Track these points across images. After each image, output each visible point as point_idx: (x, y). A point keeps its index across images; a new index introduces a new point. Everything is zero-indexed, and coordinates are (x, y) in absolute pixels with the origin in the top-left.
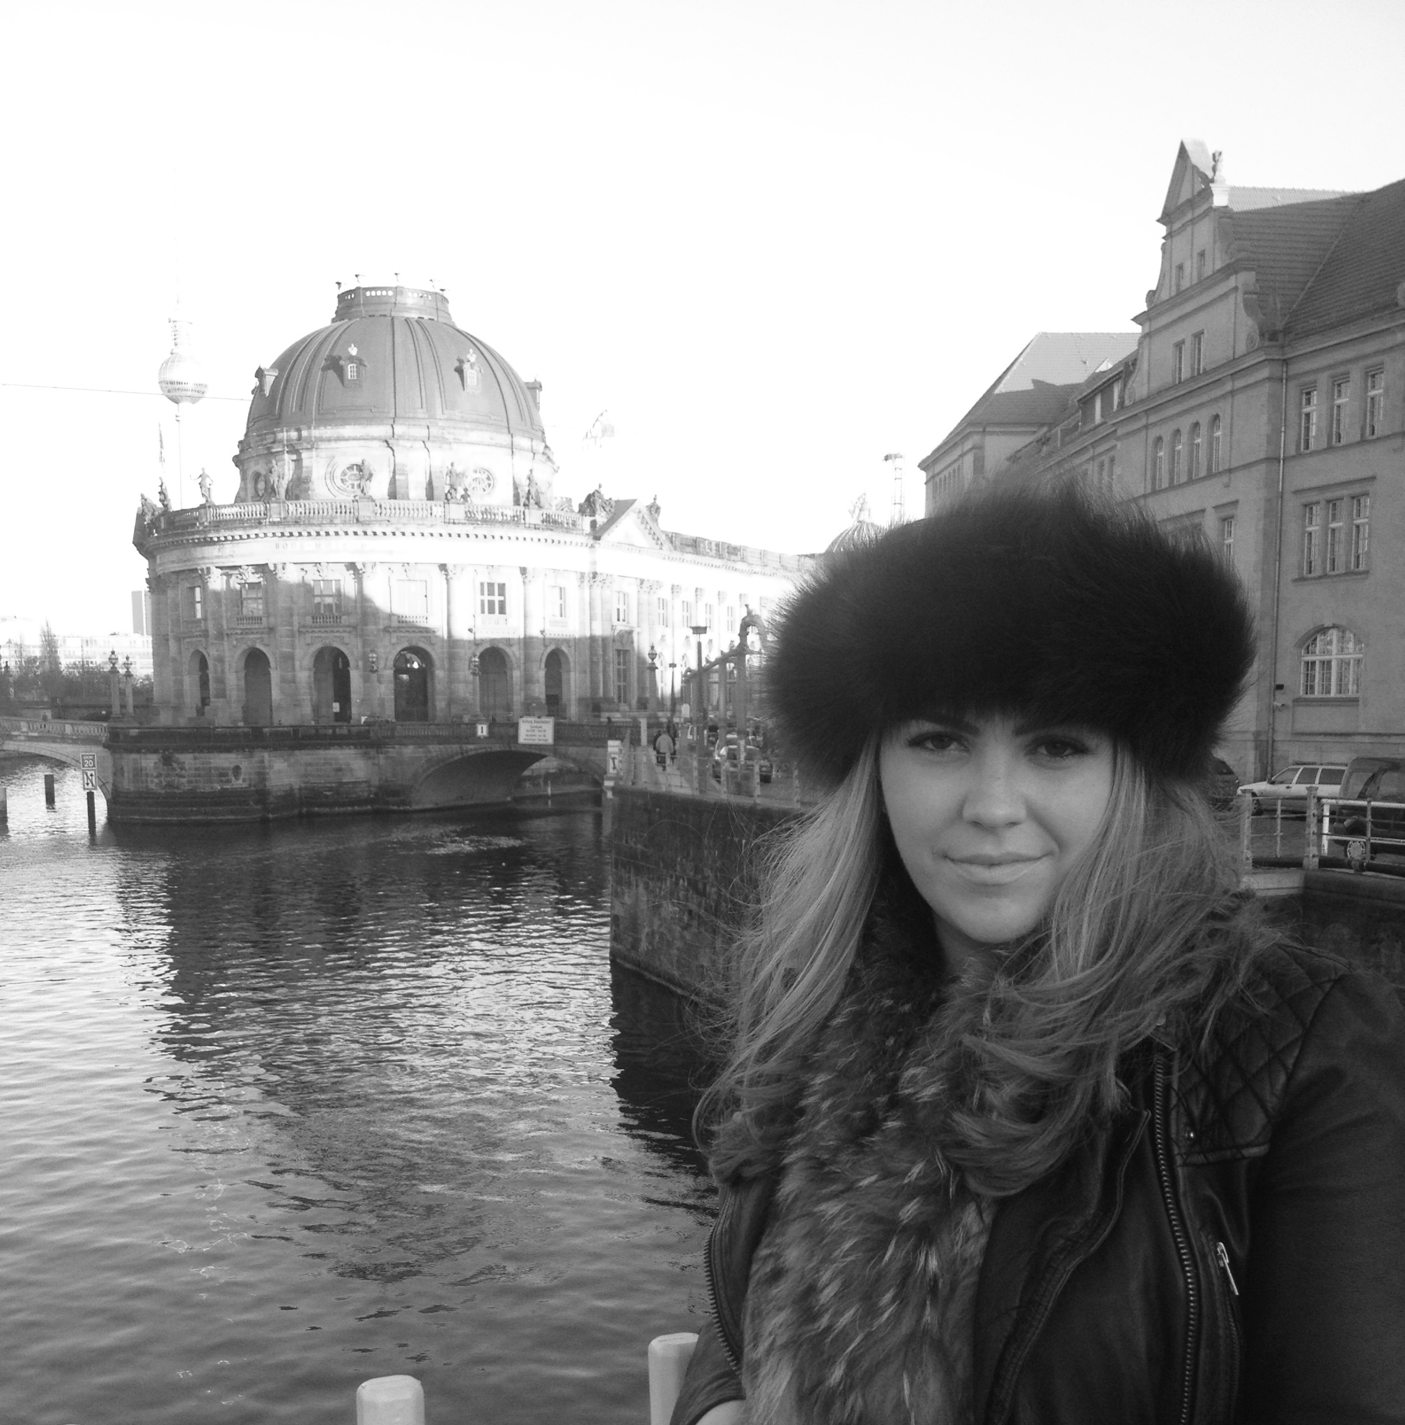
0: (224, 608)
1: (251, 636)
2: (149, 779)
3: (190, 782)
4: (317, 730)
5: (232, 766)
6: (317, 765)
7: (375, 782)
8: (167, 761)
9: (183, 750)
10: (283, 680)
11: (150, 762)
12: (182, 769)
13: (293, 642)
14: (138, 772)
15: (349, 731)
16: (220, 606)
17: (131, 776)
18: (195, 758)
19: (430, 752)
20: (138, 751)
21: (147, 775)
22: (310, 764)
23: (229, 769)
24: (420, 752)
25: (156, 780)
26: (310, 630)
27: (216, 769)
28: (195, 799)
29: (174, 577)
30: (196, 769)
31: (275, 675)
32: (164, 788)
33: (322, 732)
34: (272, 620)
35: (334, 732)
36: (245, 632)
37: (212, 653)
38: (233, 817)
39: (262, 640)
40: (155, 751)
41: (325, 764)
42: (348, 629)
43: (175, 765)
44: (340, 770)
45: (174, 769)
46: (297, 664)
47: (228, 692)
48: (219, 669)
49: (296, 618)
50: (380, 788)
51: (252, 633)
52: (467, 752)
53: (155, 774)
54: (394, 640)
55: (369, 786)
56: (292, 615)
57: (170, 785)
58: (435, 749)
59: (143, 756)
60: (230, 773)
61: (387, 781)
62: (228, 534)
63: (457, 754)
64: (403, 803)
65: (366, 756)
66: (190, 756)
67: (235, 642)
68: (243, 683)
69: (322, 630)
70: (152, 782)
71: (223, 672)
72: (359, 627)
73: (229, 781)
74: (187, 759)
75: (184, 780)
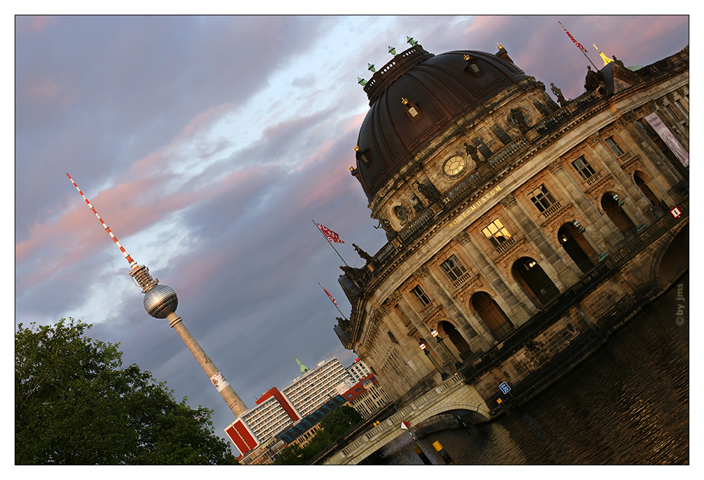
0: (441, 285)
1: (469, 288)
2: (527, 366)
3: (551, 350)
4: (583, 283)
5: (566, 326)
6: (596, 302)
7: (631, 293)
8: (531, 347)
9: (537, 334)
10: (506, 298)
11: (521, 356)
12: (542, 346)
13: (495, 272)
14: (518, 367)
15: (598, 271)
16: (439, 286)
17: (515, 372)
18: (545, 335)
19: (651, 250)
20: (511, 354)
21: (525, 365)
22: (593, 305)
23: (565, 328)
24: (646, 254)
25: (532, 363)
26: (501, 258)
27: (560, 332)
28: (561, 358)
29: (397, 292)
30: (549, 341)
31: (499, 299)
32: (540, 363)
33: (585, 282)
34: (475, 270)
35: (592, 277)
36: (464, 288)
37: (450, 316)
38: (589, 353)
39: (476, 284)
40: (522, 347)
41: (600, 300)
42: (522, 242)
43: (537, 346)
44: (610, 296)
45: (539, 349)
46: (506, 283)
47: (476, 330)
48: (463, 321)
49: (487, 258)
50: (635, 293)
51: (469, 286)
52: (675, 232)
53: (529, 360)
54: (551, 229)
55: (630, 297)
56: (484, 258)
57: (542, 360)
58: (654, 246)
59: (515, 355)
60: (568, 330)
61: (636, 287)
62: (419, 240)
63: (670, 238)
64: (657, 291)
65: (615, 281)
66: (542, 335)
67: (462, 299)
68: (480, 319)
69: (508, 253)
70: (530, 366)
71: (466, 321)
72: (527, 236)
73: (571, 335)
74: (540, 338)
75: (548, 352)
